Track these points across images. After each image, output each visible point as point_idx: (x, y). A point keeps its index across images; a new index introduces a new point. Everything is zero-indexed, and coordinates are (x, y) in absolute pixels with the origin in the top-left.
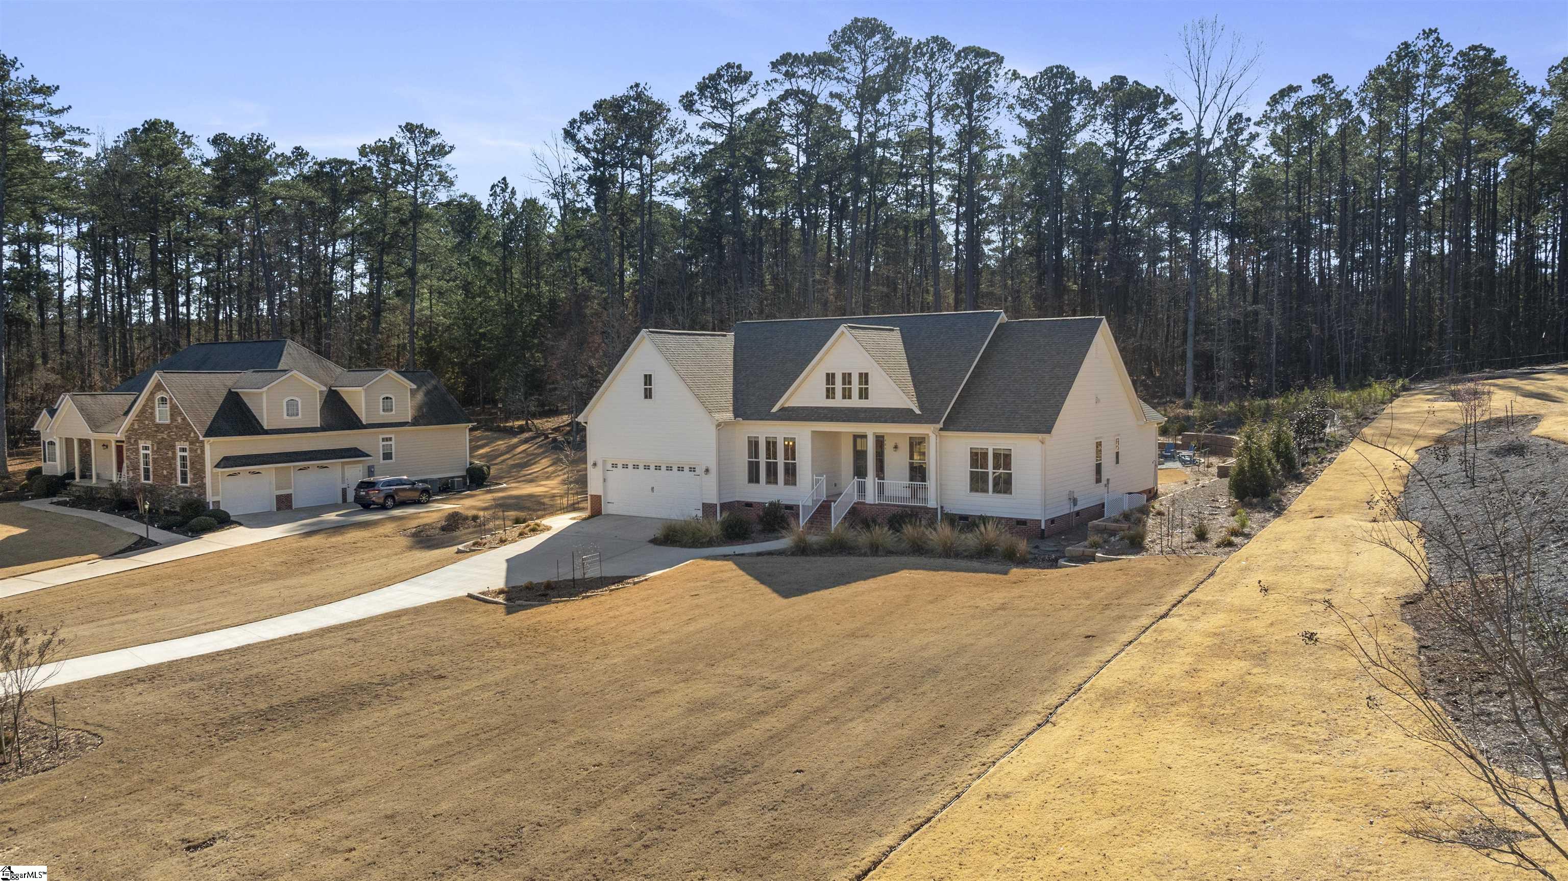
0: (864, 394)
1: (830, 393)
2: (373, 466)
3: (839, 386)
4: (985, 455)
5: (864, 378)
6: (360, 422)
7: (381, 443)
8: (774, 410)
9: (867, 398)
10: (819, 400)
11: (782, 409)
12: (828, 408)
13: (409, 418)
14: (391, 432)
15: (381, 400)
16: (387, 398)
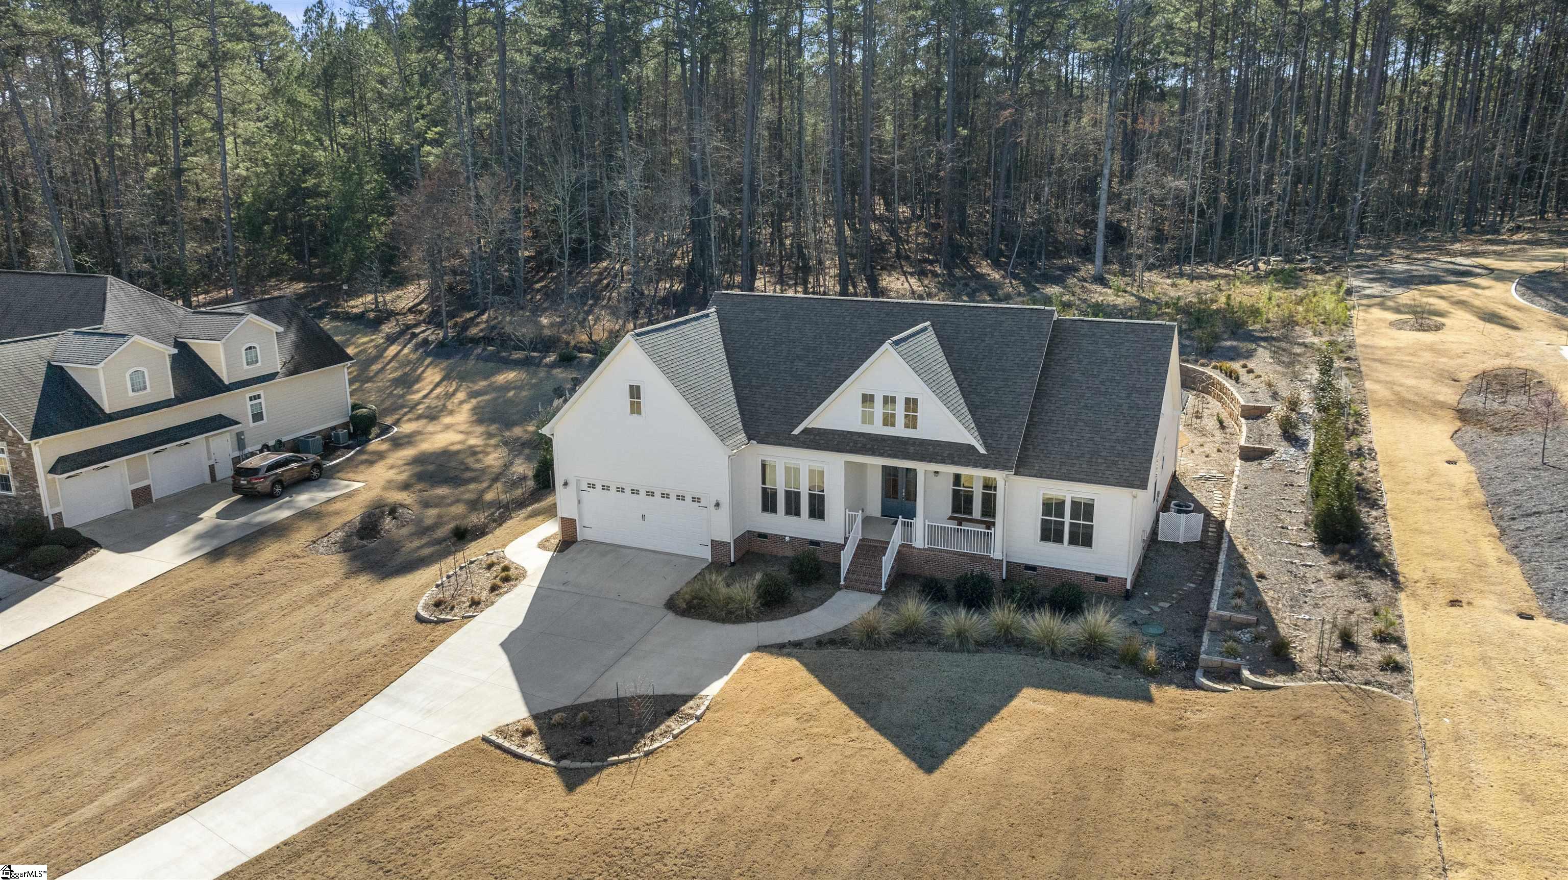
0: (912, 422)
1: (867, 418)
2: (242, 433)
3: (878, 410)
4: (1061, 504)
5: (911, 404)
6: (221, 381)
7: (249, 403)
8: (796, 432)
9: (915, 427)
10: (853, 424)
11: (806, 431)
12: (863, 434)
13: (278, 367)
14: (259, 389)
15: (244, 352)
16: (250, 348)
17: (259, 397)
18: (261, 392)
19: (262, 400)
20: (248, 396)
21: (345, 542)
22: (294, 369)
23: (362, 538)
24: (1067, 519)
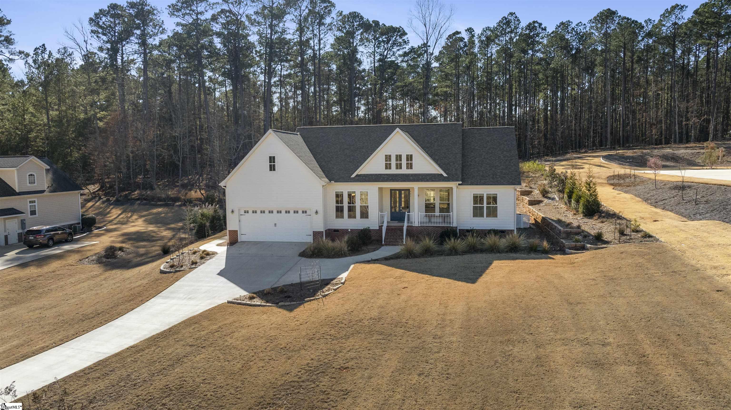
0: (410, 166)
1: (388, 166)
2: (24, 220)
3: (393, 162)
4: (481, 198)
5: (410, 158)
6: (14, 190)
7: (29, 205)
8: (353, 176)
9: (411, 168)
10: (381, 170)
11: (357, 176)
12: (387, 174)
13: (45, 188)
14: (35, 197)
15: (28, 177)
16: (31, 175)
17: (34, 202)
18: (36, 200)
19: (36, 204)
20: (29, 200)
21: (98, 260)
22: (54, 190)
23: (108, 258)
24: (485, 205)
